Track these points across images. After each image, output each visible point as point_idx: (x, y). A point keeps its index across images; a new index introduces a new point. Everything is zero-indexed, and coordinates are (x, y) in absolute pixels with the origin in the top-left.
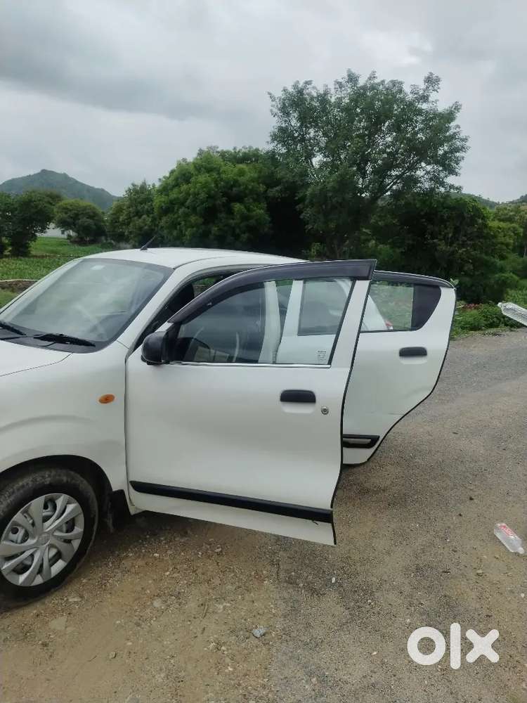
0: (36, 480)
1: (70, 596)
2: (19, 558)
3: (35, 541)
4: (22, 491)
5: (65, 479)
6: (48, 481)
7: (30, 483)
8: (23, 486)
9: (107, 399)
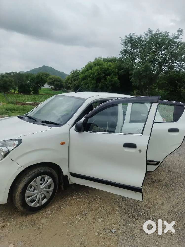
0: (38, 170)
1: (48, 211)
2: (32, 197)
3: (37, 191)
4: (34, 174)
5: (48, 171)
6: (42, 171)
7: (37, 171)
8: (34, 172)
9: (63, 143)
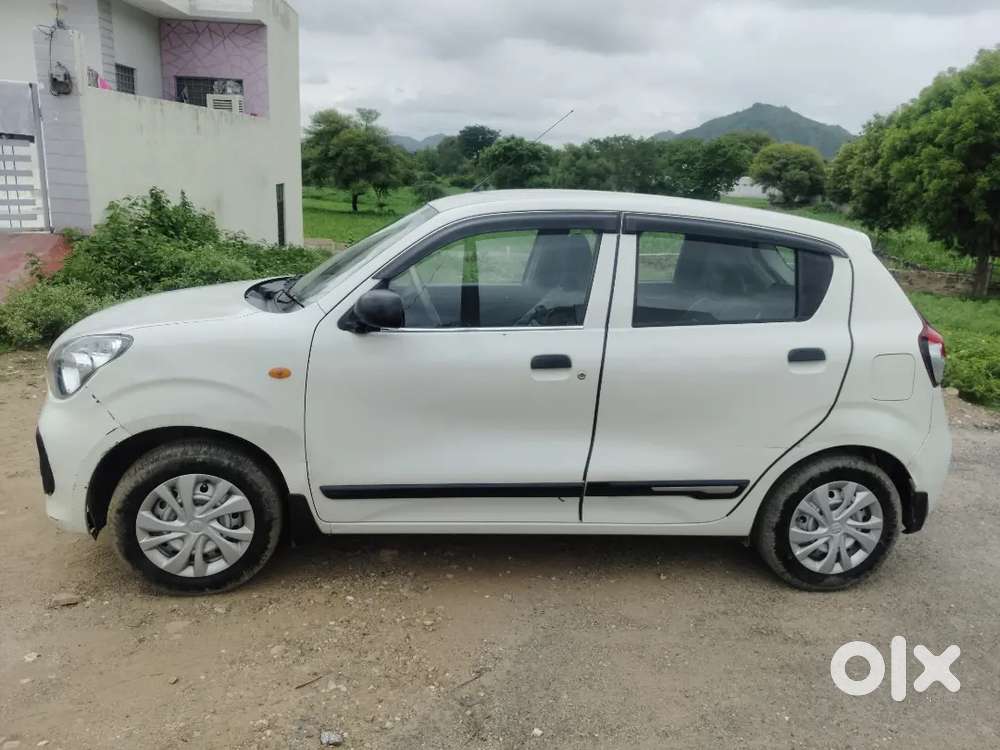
0: (186, 454)
2: (162, 537)
3: (183, 524)
4: (166, 462)
5: (226, 462)
6: (201, 458)
7: (179, 454)
8: (170, 456)
9: (280, 374)
